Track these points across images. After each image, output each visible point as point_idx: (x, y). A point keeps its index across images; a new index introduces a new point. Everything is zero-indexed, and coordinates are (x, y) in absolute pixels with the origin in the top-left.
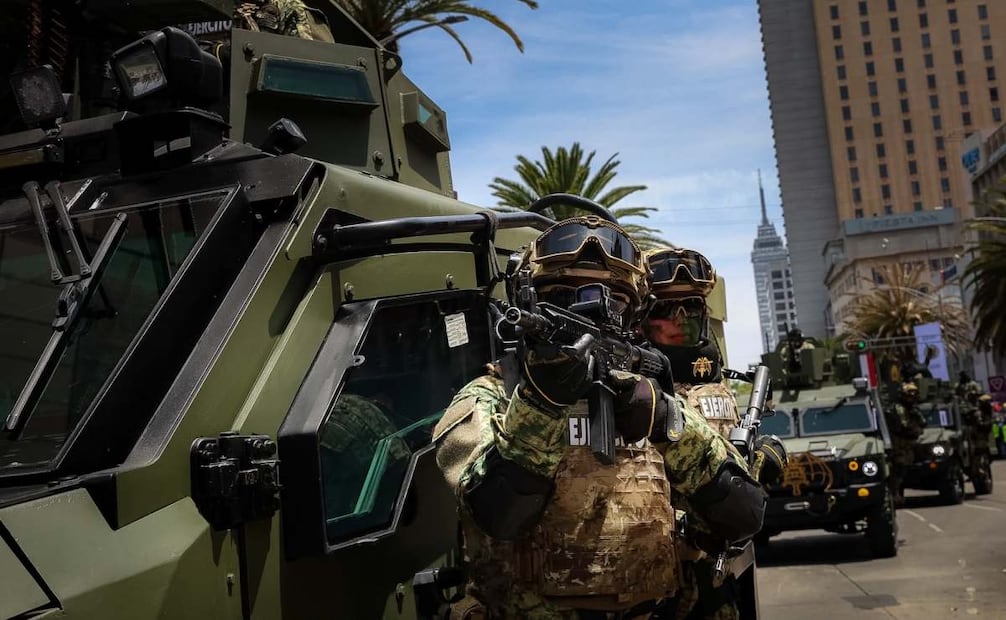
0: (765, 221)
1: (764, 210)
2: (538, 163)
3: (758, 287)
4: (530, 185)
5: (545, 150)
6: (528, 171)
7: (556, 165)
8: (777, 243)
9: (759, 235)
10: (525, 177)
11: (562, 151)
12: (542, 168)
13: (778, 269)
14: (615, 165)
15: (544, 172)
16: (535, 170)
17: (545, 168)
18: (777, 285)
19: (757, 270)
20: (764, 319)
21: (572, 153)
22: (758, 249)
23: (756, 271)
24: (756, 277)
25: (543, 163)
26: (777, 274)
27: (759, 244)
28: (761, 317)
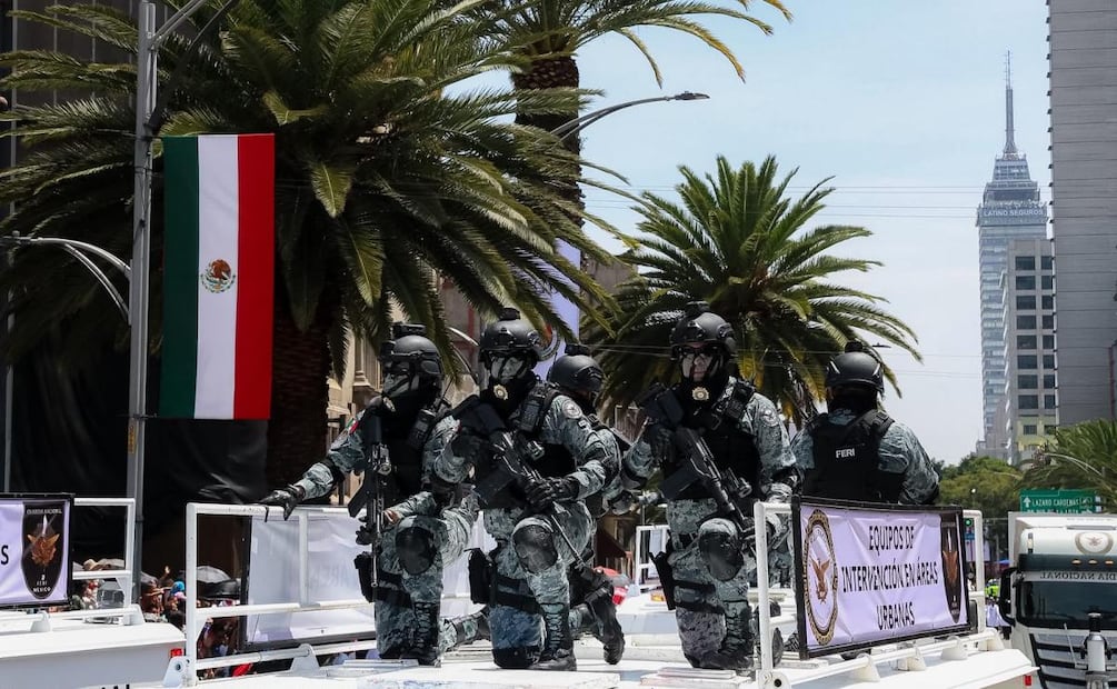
0: (1010, 148)
1: (1010, 130)
2: (709, 177)
3: (983, 273)
4: (695, 213)
5: (721, 161)
6: (694, 191)
7: (736, 187)
8: (1030, 193)
9: (996, 176)
10: (688, 200)
11: (749, 167)
12: (713, 184)
13: (1028, 254)
14: (826, 193)
15: (716, 190)
16: (703, 189)
17: (718, 185)
18: (1023, 283)
19: (985, 241)
20: (990, 334)
21: (763, 170)
22: (992, 203)
23: (983, 243)
24: (983, 254)
25: (716, 179)
26: (1025, 263)
27: (995, 193)
28: (984, 329)
